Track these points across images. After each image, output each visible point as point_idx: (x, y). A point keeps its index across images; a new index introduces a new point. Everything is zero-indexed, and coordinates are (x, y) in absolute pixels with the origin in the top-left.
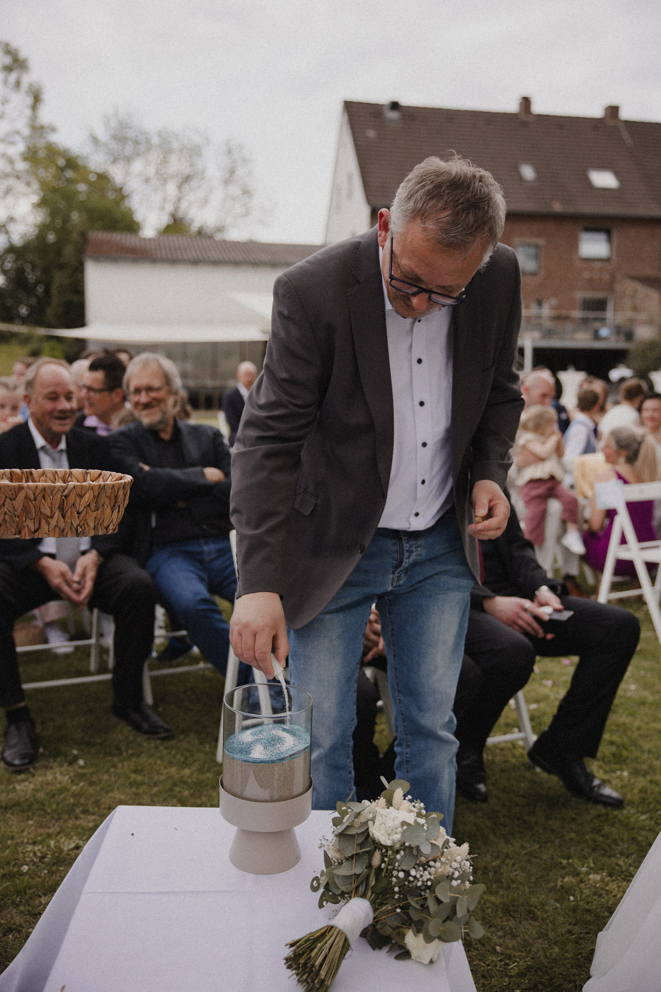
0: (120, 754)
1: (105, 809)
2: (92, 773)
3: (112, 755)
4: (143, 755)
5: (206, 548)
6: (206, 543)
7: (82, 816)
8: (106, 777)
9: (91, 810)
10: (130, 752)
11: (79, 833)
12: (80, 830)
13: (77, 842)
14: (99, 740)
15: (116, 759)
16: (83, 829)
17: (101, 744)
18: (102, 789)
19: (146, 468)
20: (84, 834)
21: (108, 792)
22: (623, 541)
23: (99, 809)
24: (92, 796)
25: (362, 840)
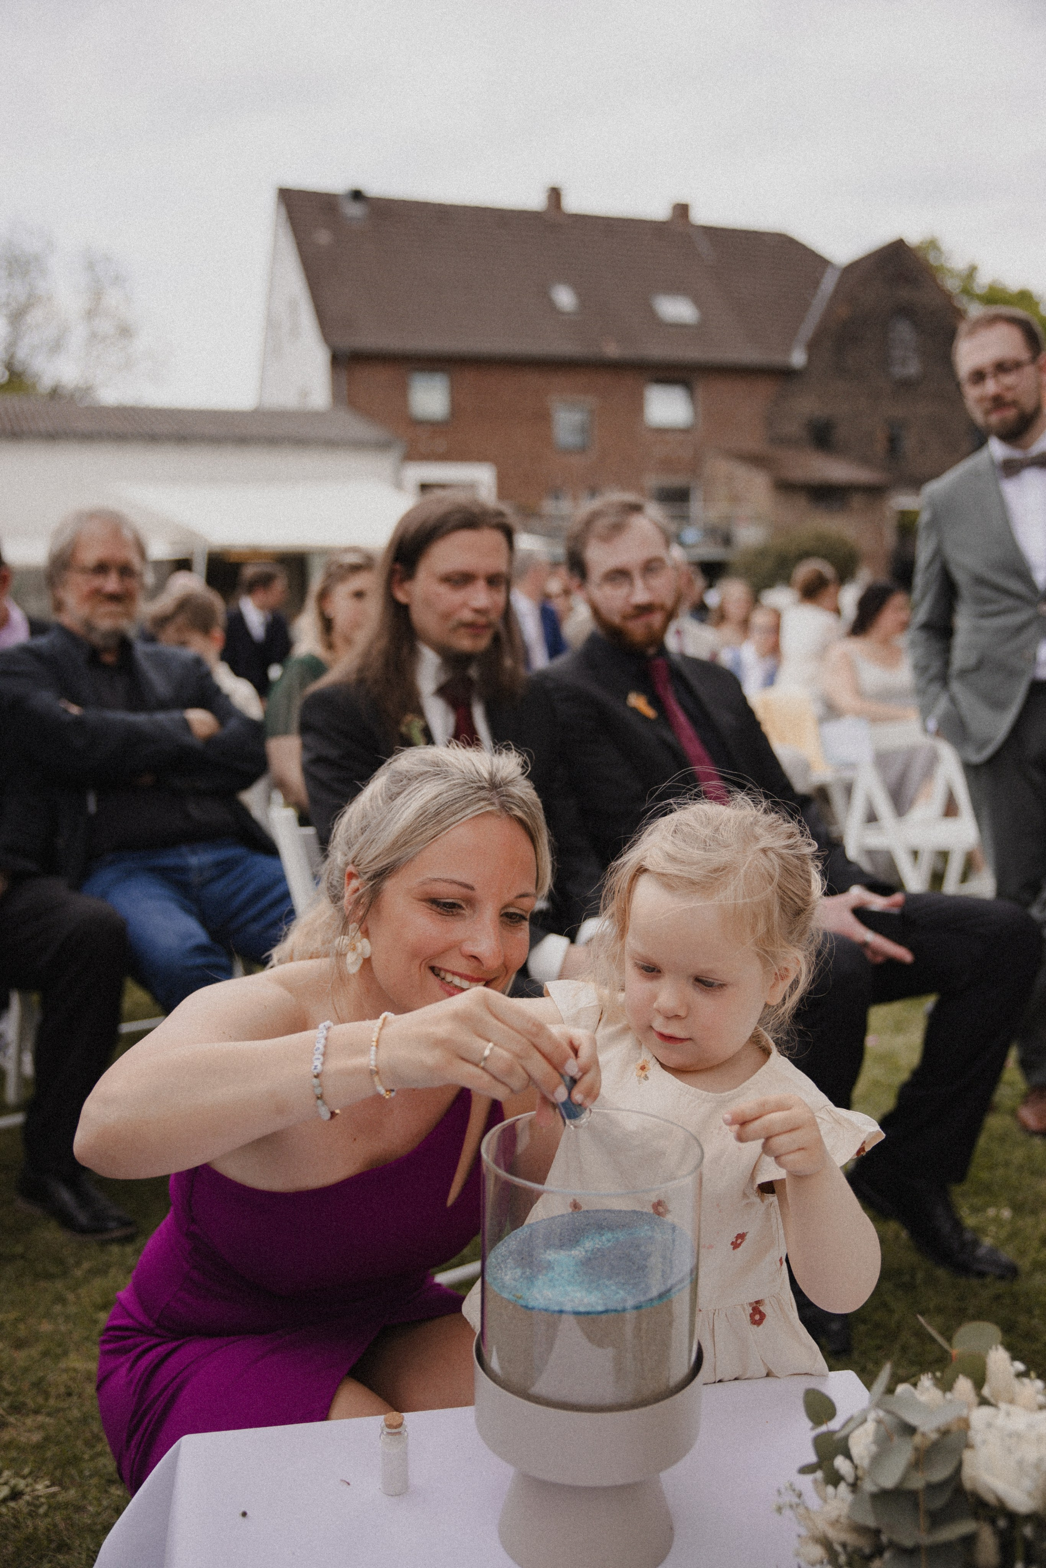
0: (65, 1273)
1: (58, 1397)
2: (17, 1320)
3: (49, 1277)
4: (113, 1271)
5: (194, 861)
6: (194, 852)
7: (12, 1419)
8: (46, 1327)
9: (31, 1404)
10: (86, 1265)
11: (13, 1460)
12: (14, 1454)
13: (13, 1482)
14: (19, 1249)
15: (59, 1285)
16: (21, 1449)
17: (22, 1257)
18: (45, 1354)
19: (75, 710)
20: (25, 1462)
21: (57, 1358)
22: (872, 818)
23: (46, 1399)
24: (26, 1370)
25: (939, 1502)
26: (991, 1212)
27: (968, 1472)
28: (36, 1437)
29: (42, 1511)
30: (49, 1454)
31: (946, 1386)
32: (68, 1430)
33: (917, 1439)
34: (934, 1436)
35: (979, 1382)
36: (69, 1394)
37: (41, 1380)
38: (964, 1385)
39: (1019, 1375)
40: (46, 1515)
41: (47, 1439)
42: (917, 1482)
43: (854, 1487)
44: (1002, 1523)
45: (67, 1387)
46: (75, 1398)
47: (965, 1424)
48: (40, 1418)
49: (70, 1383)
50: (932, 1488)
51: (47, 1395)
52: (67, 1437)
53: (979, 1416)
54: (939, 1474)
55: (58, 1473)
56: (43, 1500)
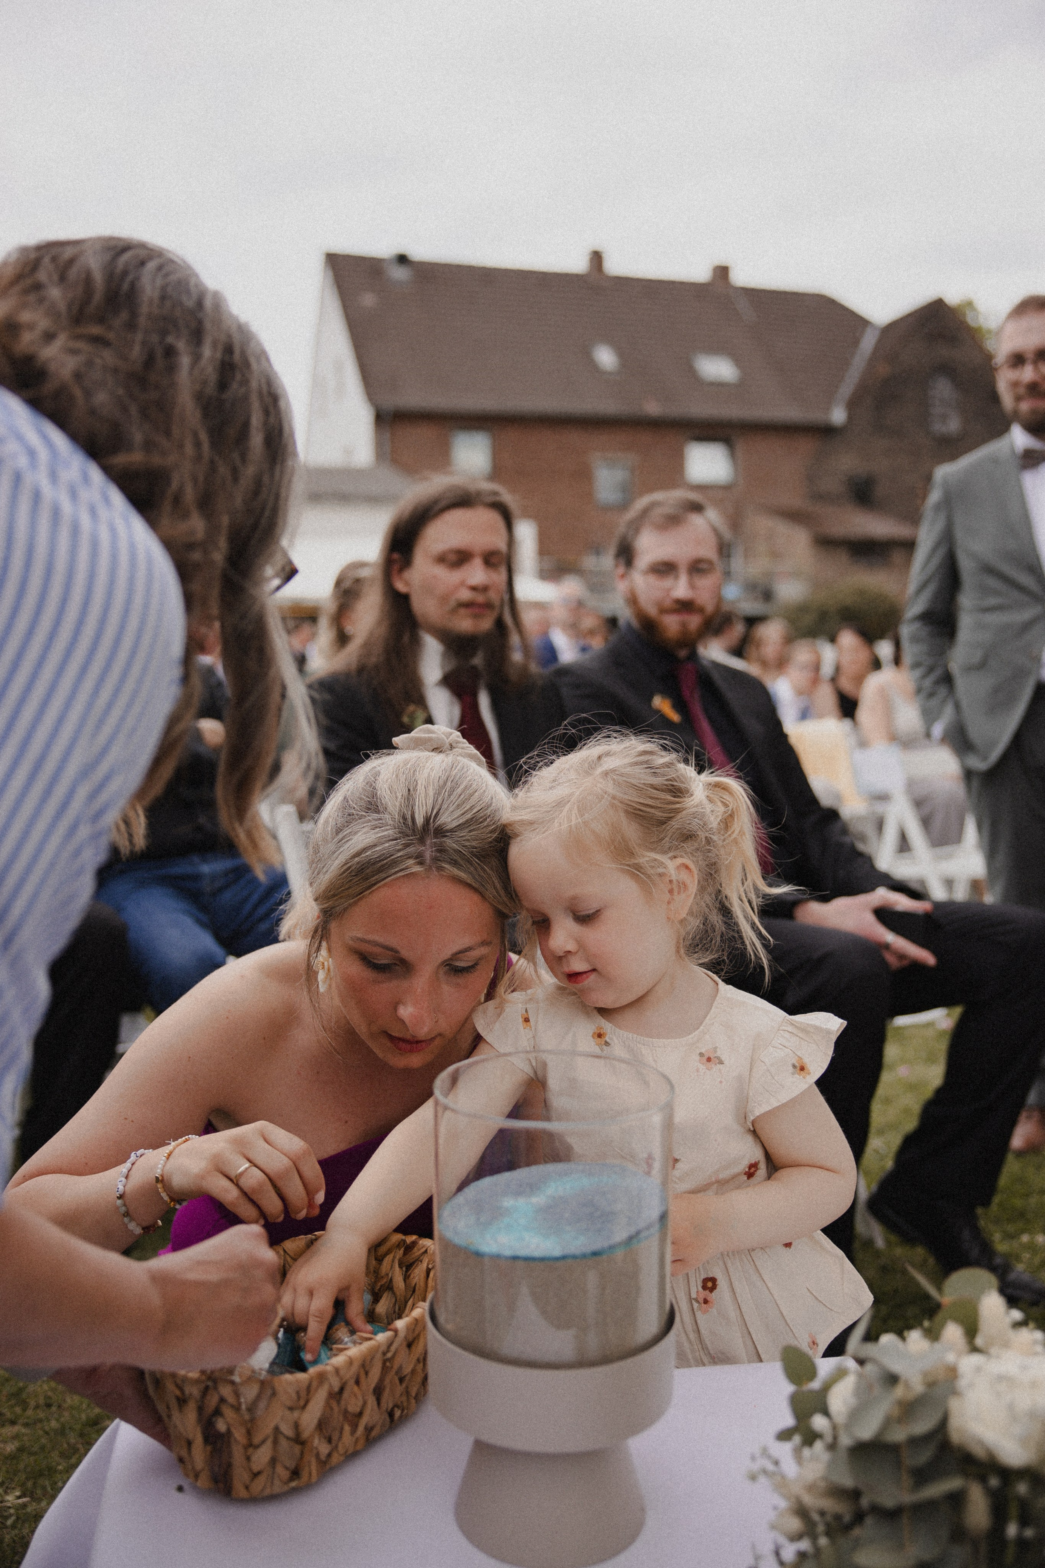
5: (205, 868)
6: (205, 861)
25: (924, 1457)
26: (1025, 1238)
27: (955, 1423)
28: (10, 1448)
29: (9, 1522)
30: (21, 1466)
31: (933, 1335)
32: (43, 1441)
33: (899, 1392)
34: (918, 1387)
35: (971, 1331)
36: (49, 1406)
37: (21, 1390)
38: (953, 1332)
39: (1017, 1325)
40: (13, 1527)
41: (21, 1450)
42: (899, 1435)
43: (832, 1447)
44: (994, 1482)
45: (47, 1397)
46: (54, 1409)
47: (952, 1372)
48: (16, 1429)
49: (50, 1394)
50: (915, 1442)
51: (25, 1405)
52: (43, 1448)
53: (968, 1363)
54: (922, 1426)
55: (30, 1484)
56: (12, 1511)
